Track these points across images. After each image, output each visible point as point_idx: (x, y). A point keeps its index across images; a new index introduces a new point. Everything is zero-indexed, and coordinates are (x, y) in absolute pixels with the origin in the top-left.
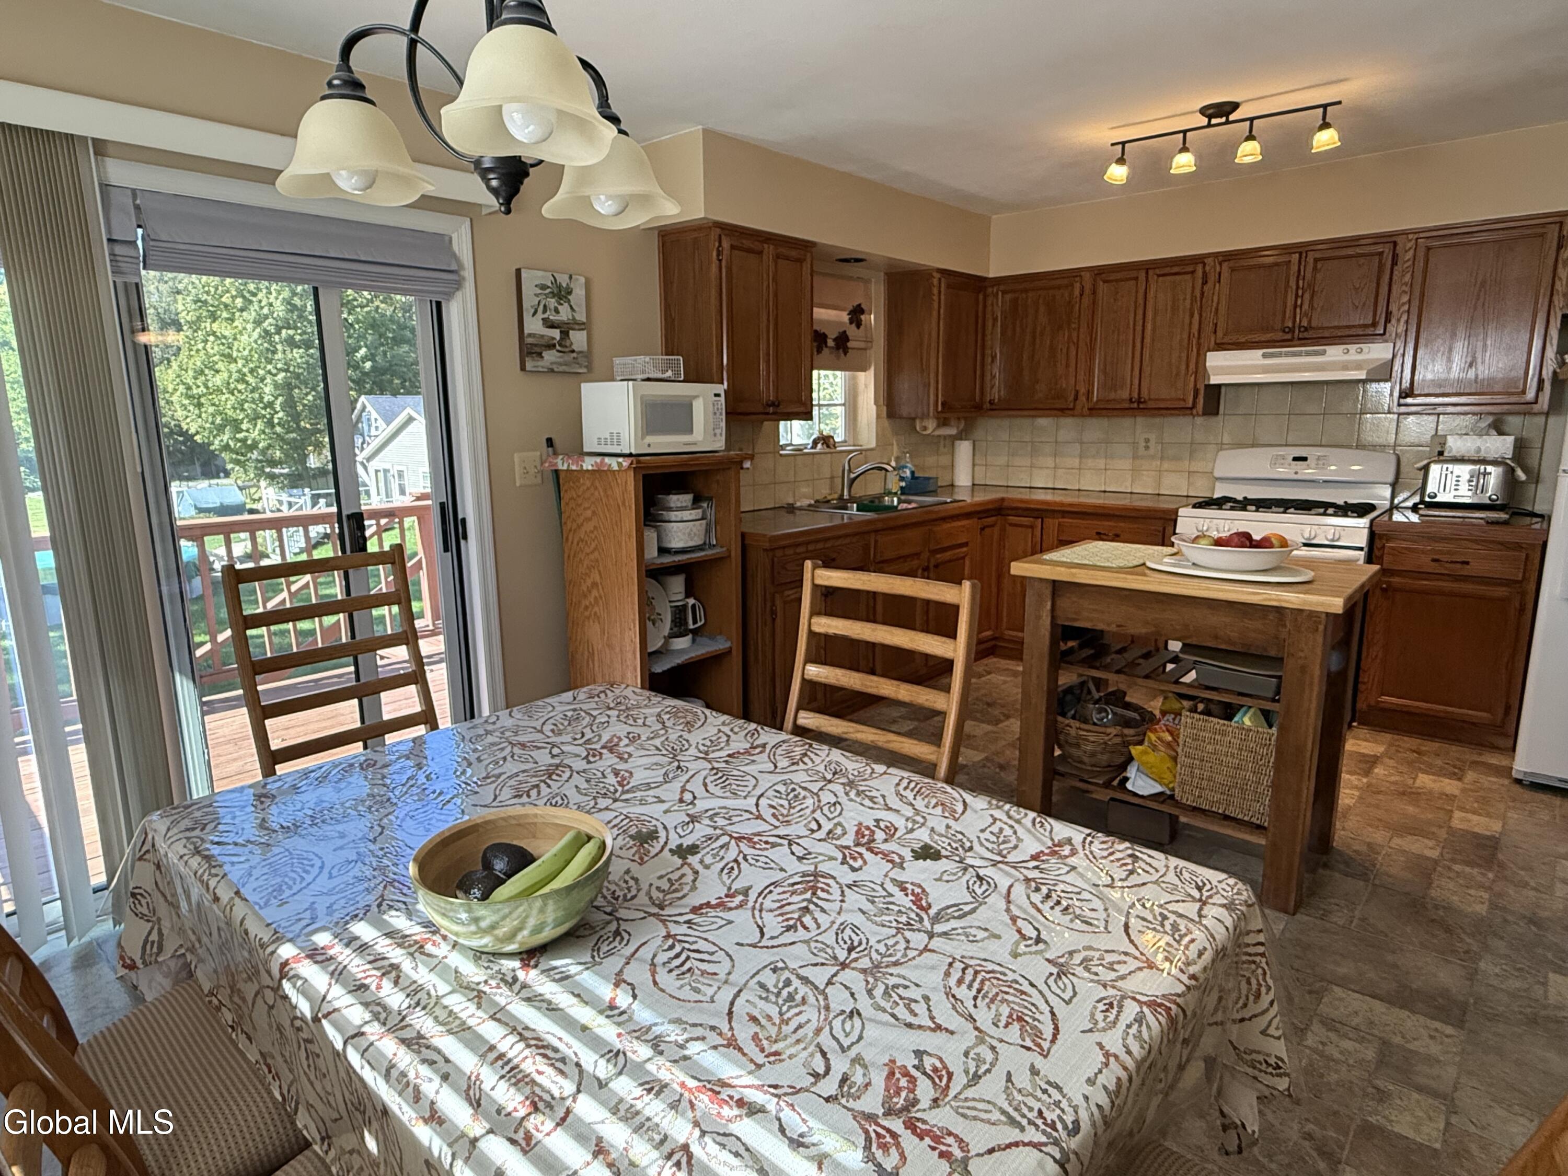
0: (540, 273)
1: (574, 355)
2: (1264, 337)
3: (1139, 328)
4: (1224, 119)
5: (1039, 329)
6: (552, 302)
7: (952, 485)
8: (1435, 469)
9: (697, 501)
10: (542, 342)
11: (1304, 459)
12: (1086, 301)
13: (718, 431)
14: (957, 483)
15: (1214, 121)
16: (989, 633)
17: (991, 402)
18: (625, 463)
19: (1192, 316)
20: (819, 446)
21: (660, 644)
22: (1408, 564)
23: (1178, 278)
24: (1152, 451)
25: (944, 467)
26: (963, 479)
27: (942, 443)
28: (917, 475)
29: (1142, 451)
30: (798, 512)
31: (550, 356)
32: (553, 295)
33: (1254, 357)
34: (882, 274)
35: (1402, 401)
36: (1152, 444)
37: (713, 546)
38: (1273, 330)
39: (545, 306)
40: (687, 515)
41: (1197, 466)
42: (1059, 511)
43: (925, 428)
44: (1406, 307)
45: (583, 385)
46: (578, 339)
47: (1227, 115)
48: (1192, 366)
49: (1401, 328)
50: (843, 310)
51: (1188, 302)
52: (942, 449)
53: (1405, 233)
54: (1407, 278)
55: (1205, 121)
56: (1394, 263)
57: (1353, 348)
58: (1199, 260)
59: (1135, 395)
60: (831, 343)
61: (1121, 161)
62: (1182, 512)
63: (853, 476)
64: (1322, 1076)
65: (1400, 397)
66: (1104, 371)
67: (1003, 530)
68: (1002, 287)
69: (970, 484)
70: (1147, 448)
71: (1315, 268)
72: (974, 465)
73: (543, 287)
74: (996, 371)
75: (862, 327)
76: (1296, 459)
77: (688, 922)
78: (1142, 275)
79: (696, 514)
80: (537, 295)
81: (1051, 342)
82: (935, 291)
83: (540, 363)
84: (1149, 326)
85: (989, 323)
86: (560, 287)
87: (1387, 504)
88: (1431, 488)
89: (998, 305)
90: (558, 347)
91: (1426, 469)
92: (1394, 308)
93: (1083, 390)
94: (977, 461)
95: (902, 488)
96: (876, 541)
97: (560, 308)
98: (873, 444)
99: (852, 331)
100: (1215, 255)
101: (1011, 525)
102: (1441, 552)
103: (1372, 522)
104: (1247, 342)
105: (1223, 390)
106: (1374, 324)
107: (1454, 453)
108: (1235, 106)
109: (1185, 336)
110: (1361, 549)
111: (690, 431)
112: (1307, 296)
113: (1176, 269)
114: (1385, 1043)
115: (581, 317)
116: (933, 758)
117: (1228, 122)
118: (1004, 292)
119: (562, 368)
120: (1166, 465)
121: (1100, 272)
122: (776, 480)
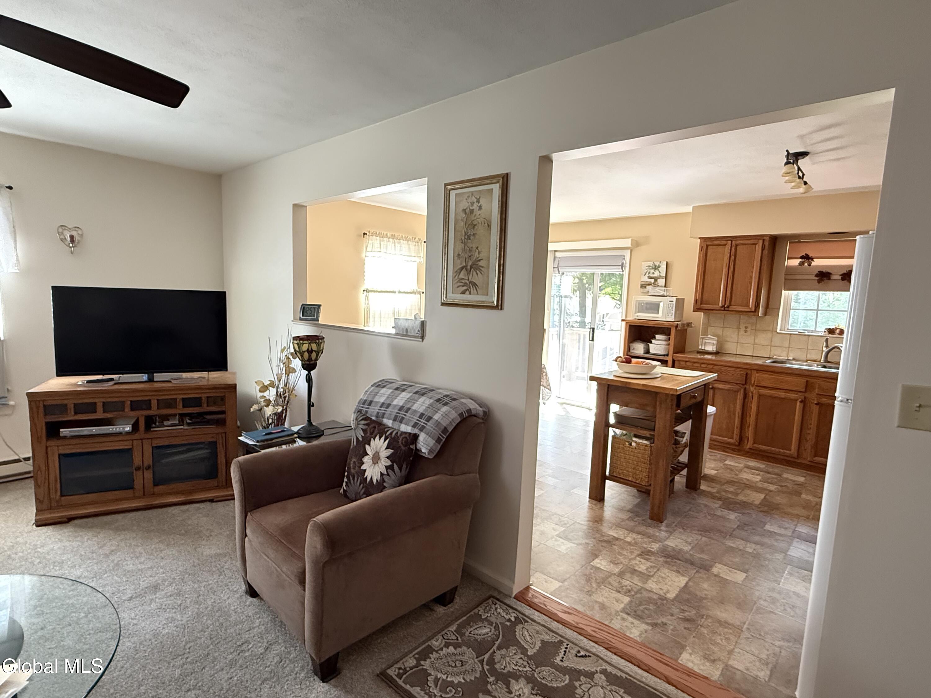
0: (649, 262)
6: (652, 271)
10: (647, 283)
31: (649, 288)
39: (649, 272)
46: (661, 282)
63: (827, 350)
73: (649, 266)
79: (666, 343)
80: (646, 269)
83: (645, 290)
90: (652, 285)
97: (655, 272)
111: (658, 313)
115: (663, 274)
122: (773, 344)
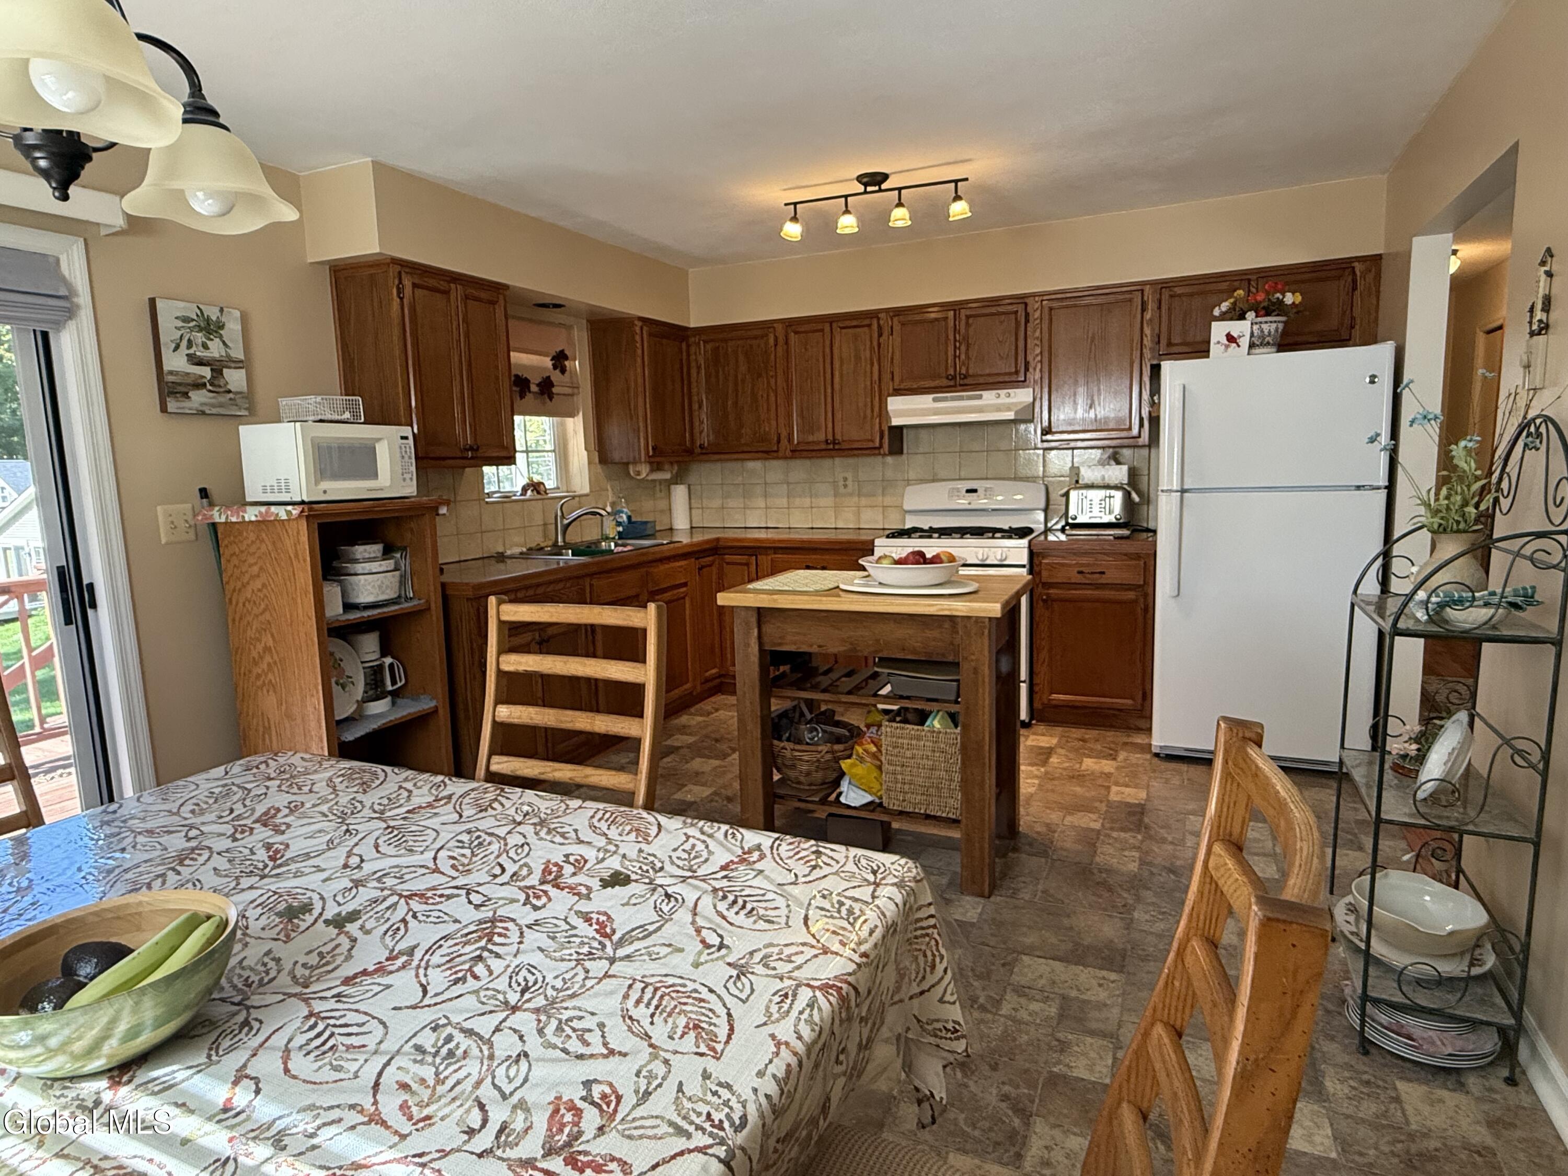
0: (182, 304)
1: (231, 395)
2: (933, 384)
3: (829, 376)
4: (877, 188)
5: (740, 377)
6: (199, 337)
7: (671, 529)
8: (1073, 494)
9: (388, 552)
10: (189, 381)
11: (975, 491)
12: (780, 350)
13: (408, 476)
14: (676, 527)
15: (869, 189)
16: (714, 671)
17: (702, 446)
18: (295, 511)
19: (872, 364)
20: (529, 492)
21: (352, 710)
22: (1060, 577)
23: (858, 330)
24: (850, 489)
25: (662, 511)
26: (681, 522)
27: (658, 488)
28: (633, 519)
29: (842, 490)
30: (509, 561)
31: (198, 398)
32: (201, 329)
33: (925, 401)
34: (585, 322)
35: (1044, 438)
36: (849, 483)
37: (407, 599)
38: (940, 377)
39: (189, 341)
40: (375, 566)
41: (888, 500)
42: (770, 548)
43: (639, 473)
44: (1039, 358)
45: (241, 428)
46: (235, 378)
47: (879, 183)
48: (876, 409)
49: (1038, 376)
50: (546, 355)
51: (868, 352)
52: (658, 495)
53: (1034, 295)
54: (1038, 334)
55: (861, 188)
56: (1027, 321)
57: (1003, 392)
58: (873, 315)
59: (830, 437)
60: (534, 388)
61: (794, 219)
62: (877, 542)
63: (566, 522)
64: (1015, 1040)
65: (1042, 434)
66: (801, 415)
67: (721, 569)
68: (704, 337)
69: (688, 527)
70: (845, 486)
71: (967, 324)
72: (690, 508)
73: (186, 320)
74: (704, 417)
75: (567, 374)
76: (968, 491)
77: (338, 995)
78: (827, 328)
79: (389, 564)
80: (178, 328)
81: (753, 389)
82: (638, 338)
83: (187, 404)
84: (837, 374)
85: (694, 372)
86: (208, 320)
87: (1042, 527)
88: (1072, 512)
89: (701, 354)
90: (209, 387)
91: (1067, 495)
92: (1030, 358)
93: (784, 434)
94: (693, 505)
95: (619, 533)
96: (591, 586)
97: (209, 343)
98: (587, 490)
99: (556, 376)
100: (887, 310)
101: (728, 563)
102: (1083, 565)
103: (1030, 542)
104: (919, 388)
105: (905, 431)
106: (1017, 372)
107: (1086, 481)
108: (885, 177)
109: (868, 383)
110: (1024, 566)
111: (375, 476)
112: (963, 348)
113: (855, 323)
114: (1064, 997)
115: (238, 353)
116: (630, 786)
117: (880, 190)
118: (705, 342)
119: (214, 411)
120: (864, 501)
121: (791, 324)
122: (484, 528)
